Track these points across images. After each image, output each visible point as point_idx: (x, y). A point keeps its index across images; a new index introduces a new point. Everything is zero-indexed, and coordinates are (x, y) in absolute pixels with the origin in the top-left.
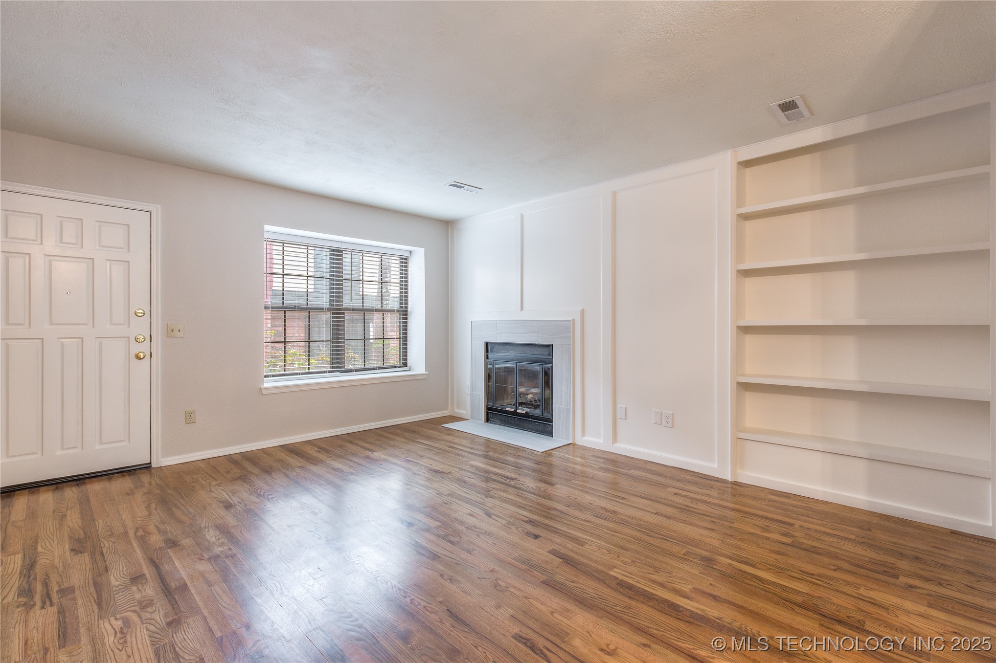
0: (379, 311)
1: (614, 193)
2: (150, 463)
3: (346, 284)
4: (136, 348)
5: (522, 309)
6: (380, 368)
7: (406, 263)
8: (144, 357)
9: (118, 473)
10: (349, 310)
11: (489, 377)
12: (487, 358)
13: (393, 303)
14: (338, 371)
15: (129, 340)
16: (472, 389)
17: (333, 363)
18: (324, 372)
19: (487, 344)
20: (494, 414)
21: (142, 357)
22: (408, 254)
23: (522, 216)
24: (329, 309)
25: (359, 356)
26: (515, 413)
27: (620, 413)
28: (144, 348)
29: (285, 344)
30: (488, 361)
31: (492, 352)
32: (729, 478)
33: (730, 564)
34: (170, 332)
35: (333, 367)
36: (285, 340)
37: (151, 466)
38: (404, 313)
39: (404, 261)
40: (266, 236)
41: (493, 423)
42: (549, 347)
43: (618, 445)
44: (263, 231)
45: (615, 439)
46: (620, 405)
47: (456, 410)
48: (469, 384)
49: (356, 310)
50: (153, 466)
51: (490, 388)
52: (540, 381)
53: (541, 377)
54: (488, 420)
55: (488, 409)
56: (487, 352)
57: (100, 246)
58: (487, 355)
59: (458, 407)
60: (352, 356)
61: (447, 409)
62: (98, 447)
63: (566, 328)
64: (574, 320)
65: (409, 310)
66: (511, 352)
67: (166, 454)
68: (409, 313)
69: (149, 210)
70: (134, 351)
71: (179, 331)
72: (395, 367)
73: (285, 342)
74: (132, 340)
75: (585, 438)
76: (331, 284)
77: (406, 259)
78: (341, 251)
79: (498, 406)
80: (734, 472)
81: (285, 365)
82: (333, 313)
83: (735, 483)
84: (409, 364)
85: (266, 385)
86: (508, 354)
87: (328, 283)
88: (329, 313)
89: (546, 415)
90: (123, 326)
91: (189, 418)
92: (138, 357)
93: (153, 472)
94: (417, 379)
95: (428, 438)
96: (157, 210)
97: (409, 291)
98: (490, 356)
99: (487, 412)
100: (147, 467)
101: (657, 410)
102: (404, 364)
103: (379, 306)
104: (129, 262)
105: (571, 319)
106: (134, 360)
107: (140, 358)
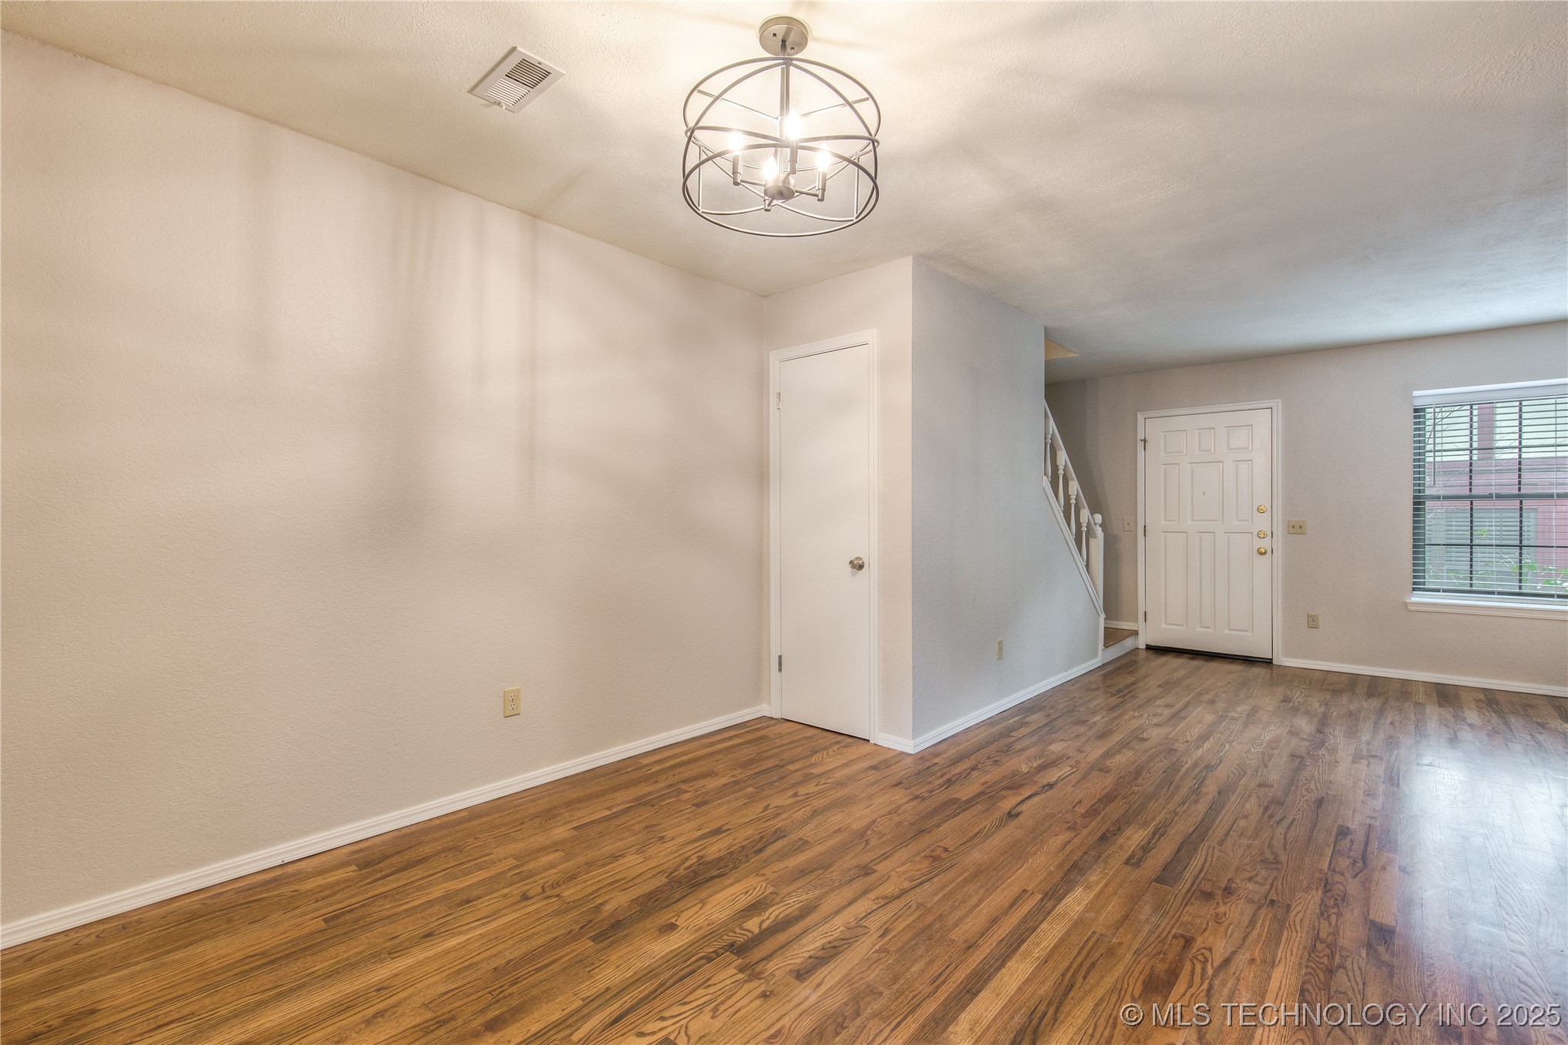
2: (1272, 659)
4: (1257, 543)
8: (1265, 553)
15: (1251, 534)
21: (1263, 552)
28: (1265, 544)
29: (1471, 548)
34: (1295, 529)
36: (1471, 542)
37: (1272, 663)
50: (1274, 662)
57: (1229, 449)
62: (1227, 632)
67: (1287, 653)
69: (1269, 405)
70: (1256, 546)
71: (1302, 528)
73: (1471, 546)
74: (1256, 535)
81: (1471, 577)
85: (1414, 599)
90: (1246, 522)
91: (1313, 622)
92: (1259, 553)
93: (1274, 667)
96: (1278, 404)
100: (1268, 662)
104: (1253, 458)
106: (1256, 554)
107: (1261, 554)
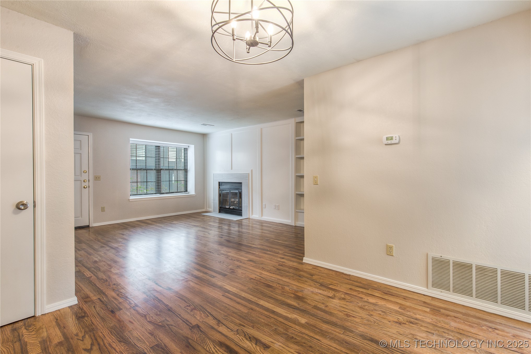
0: (175, 170)
1: (261, 129)
2: (89, 225)
3: (162, 159)
4: (84, 184)
5: (232, 169)
6: (176, 192)
7: (187, 150)
8: (86, 188)
9: (78, 228)
10: (163, 169)
11: (220, 195)
12: (220, 188)
13: (181, 166)
14: (159, 193)
15: (81, 182)
16: (214, 200)
17: (157, 190)
18: (153, 194)
19: (219, 183)
20: (222, 210)
21: (86, 187)
22: (188, 147)
23: (232, 134)
24: (155, 169)
25: (167, 188)
26: (229, 208)
27: (264, 206)
28: (86, 184)
29: (137, 183)
30: (220, 189)
31: (221, 185)
32: (293, 225)
33: (273, 240)
34: (96, 178)
35: (157, 192)
36: (137, 181)
37: (89, 226)
38: (186, 171)
39: (186, 150)
40: (131, 142)
41: (222, 213)
42: (241, 183)
43: (263, 217)
44: (129, 140)
45: (262, 215)
46: (264, 203)
47: (208, 209)
48: (212, 198)
49: (166, 169)
50: (90, 226)
51: (221, 199)
52: (238, 196)
53: (238, 194)
54: (220, 212)
55: (220, 207)
56: (219, 186)
58: (219, 187)
59: (208, 208)
60: (164, 187)
61: (204, 209)
63: (246, 176)
64: (249, 173)
65: (188, 169)
66: (228, 185)
67: (94, 222)
68: (188, 171)
69: (88, 134)
70: (83, 185)
71: (99, 178)
72: (182, 192)
74: (82, 181)
75: (253, 216)
76: (156, 160)
77: (187, 149)
78: (160, 147)
79: (223, 206)
80: (295, 223)
81: (137, 191)
82: (156, 171)
83: (296, 226)
84: (188, 191)
85: (131, 198)
86: (227, 186)
87: (154, 159)
88: (155, 171)
89: (240, 208)
90: (79, 177)
91: (103, 209)
92: (84, 187)
93: (90, 229)
94: (191, 196)
95: (195, 218)
96: (91, 135)
97: (188, 162)
98: (220, 187)
99: (219, 209)
100: (88, 227)
101: (274, 204)
102: (186, 191)
103: (175, 168)
104: (81, 154)
105: (248, 173)
106: (83, 188)
107: (85, 188)
